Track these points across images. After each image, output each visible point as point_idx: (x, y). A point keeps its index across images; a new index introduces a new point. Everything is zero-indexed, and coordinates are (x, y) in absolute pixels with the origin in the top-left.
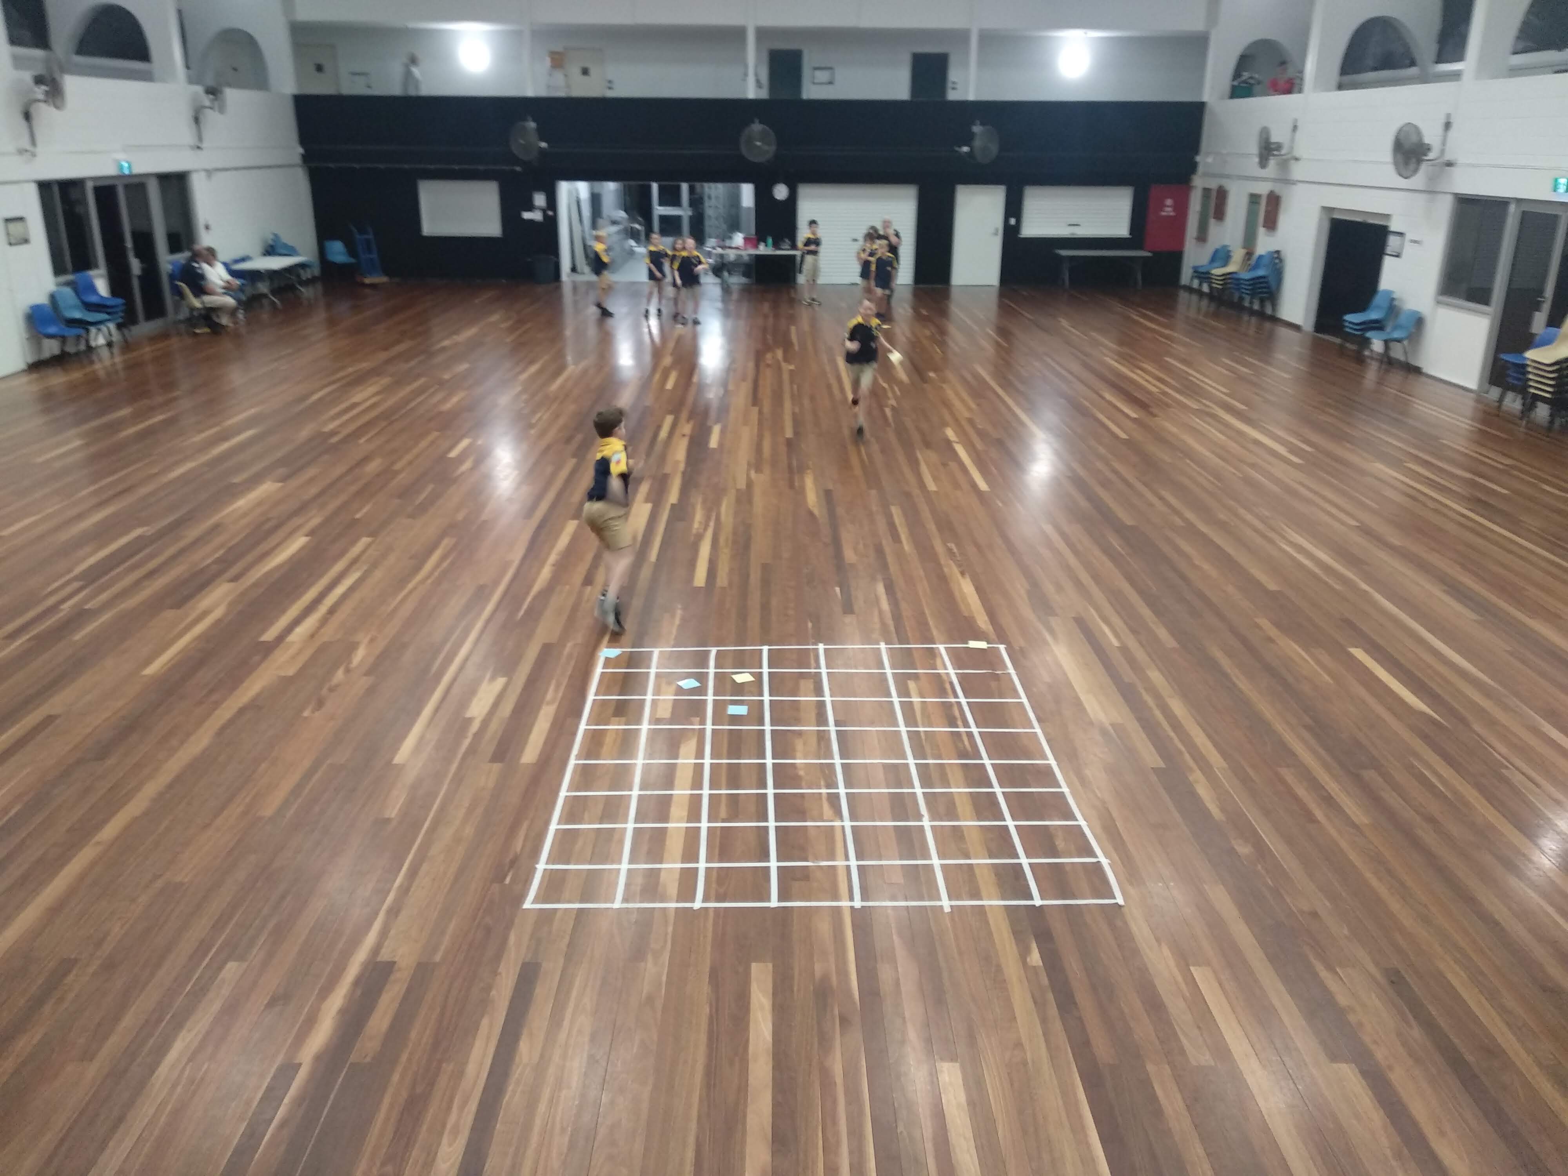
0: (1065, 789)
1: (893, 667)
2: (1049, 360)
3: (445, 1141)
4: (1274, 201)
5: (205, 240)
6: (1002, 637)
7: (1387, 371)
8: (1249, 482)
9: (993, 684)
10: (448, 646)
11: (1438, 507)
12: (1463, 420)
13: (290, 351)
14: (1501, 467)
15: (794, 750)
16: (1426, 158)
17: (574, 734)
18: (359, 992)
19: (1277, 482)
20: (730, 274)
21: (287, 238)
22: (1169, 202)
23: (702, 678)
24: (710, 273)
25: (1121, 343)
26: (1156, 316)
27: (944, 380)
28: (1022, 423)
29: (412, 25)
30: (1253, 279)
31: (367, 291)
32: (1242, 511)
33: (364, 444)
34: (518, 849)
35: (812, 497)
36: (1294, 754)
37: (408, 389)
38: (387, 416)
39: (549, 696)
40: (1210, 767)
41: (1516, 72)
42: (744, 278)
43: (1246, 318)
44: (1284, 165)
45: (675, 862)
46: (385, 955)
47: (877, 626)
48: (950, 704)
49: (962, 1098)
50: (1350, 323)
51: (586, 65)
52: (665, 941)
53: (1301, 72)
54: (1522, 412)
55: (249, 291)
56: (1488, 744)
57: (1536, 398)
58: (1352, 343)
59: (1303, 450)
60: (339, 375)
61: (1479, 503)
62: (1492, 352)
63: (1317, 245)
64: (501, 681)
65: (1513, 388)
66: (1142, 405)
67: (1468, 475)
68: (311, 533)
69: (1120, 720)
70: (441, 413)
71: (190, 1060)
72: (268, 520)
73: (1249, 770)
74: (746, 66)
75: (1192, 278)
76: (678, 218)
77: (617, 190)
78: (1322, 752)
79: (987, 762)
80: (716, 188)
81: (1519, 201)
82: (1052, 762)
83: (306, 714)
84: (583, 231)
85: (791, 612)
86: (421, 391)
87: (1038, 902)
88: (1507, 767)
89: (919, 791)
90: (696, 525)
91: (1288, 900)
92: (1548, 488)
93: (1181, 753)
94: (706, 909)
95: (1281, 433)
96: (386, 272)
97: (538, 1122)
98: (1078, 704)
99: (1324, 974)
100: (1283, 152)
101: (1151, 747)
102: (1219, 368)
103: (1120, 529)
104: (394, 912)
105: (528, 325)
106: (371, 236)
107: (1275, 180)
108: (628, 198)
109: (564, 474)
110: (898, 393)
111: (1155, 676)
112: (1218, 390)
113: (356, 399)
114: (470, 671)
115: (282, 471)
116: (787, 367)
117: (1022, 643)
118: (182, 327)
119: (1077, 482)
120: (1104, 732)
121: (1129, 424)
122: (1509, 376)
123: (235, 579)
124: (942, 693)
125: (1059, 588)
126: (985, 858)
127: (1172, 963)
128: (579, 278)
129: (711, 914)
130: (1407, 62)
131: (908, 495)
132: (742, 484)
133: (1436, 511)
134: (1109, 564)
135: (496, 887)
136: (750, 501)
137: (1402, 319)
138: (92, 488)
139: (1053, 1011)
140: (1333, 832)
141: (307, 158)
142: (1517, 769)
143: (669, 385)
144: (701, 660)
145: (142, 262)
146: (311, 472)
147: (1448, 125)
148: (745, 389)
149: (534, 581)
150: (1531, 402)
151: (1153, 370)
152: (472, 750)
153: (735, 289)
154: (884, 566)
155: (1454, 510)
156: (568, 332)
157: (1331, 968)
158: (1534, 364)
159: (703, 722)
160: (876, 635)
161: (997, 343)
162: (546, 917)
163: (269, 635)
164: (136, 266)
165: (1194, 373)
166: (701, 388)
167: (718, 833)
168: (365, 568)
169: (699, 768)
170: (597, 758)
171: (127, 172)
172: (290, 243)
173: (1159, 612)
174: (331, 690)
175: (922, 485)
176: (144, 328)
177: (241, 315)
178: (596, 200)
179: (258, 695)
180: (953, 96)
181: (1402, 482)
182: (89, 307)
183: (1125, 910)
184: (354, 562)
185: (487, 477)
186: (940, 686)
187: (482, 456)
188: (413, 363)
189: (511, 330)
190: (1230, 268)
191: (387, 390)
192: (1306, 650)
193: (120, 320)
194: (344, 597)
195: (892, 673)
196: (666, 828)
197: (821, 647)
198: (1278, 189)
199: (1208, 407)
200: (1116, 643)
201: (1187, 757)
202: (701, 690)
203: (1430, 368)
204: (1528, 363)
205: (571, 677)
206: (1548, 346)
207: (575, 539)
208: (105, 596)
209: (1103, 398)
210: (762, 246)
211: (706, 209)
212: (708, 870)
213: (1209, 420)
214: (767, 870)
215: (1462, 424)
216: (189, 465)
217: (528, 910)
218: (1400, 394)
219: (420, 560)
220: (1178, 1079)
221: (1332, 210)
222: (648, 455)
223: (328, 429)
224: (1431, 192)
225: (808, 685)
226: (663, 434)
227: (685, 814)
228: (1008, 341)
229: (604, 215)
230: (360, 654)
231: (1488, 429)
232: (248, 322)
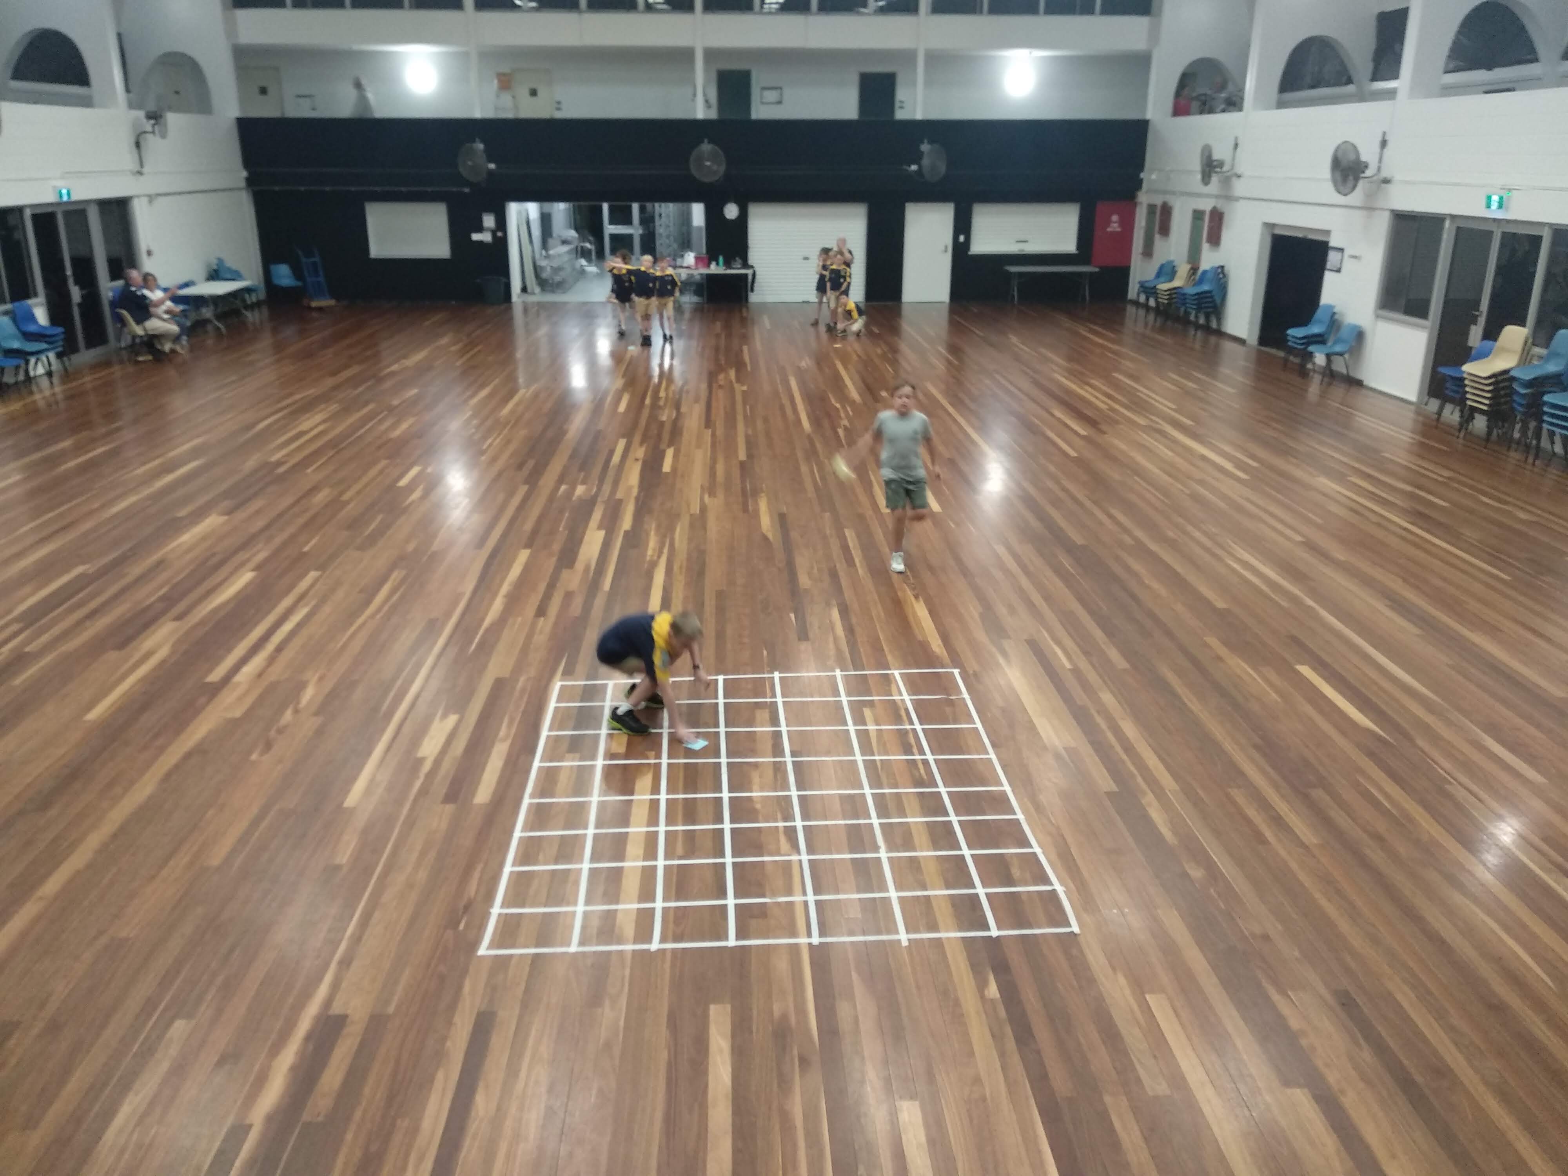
0: (1020, 816)
1: (848, 694)
2: (997, 376)
4: (1217, 218)
5: (148, 265)
6: (956, 662)
7: (1330, 384)
8: (1196, 498)
9: (948, 710)
10: (399, 682)
11: (1381, 520)
12: (1404, 432)
13: (234, 378)
14: (1440, 479)
15: (750, 782)
16: (1363, 175)
17: (528, 772)
18: (311, 1047)
19: (1224, 497)
21: (231, 263)
22: (1115, 218)
25: (1070, 359)
26: (1104, 332)
28: (973, 442)
29: (356, 47)
30: (1198, 294)
31: (315, 314)
32: (1190, 528)
33: (312, 475)
34: (472, 894)
35: (766, 522)
36: (1242, 774)
37: (356, 416)
38: (333, 444)
39: (503, 732)
40: (1162, 789)
41: (1448, 91)
42: (696, 297)
43: (1192, 332)
44: (1227, 181)
45: (631, 902)
46: (337, 1008)
47: (832, 652)
48: (906, 732)
49: (923, 1138)
50: (1293, 337)
51: (534, 86)
52: (623, 985)
53: (1241, 90)
54: (1460, 424)
55: (193, 316)
56: (1433, 760)
57: (1474, 409)
58: (1295, 357)
59: (1249, 465)
60: (285, 403)
61: (1420, 517)
62: (1431, 364)
63: (1260, 258)
64: (453, 719)
65: (1452, 401)
66: (1091, 422)
67: (1409, 488)
68: (258, 568)
69: (1073, 744)
70: (391, 440)
71: (137, 1125)
72: (214, 555)
73: (1200, 792)
74: (695, 87)
75: (1139, 293)
76: (630, 237)
77: (566, 209)
78: (1272, 773)
79: (943, 790)
80: (667, 208)
81: (1453, 217)
82: (1007, 788)
83: (254, 757)
84: (533, 251)
85: (746, 640)
86: (370, 417)
87: (994, 932)
88: (1450, 783)
89: (875, 821)
90: (650, 552)
91: (1240, 924)
92: (1487, 500)
93: (1133, 776)
94: (664, 950)
95: (1228, 449)
96: (334, 294)
98: (1032, 728)
99: (1276, 997)
100: (1225, 169)
101: (1105, 771)
102: (1165, 383)
103: (1070, 549)
104: (346, 963)
105: (479, 347)
106: (317, 259)
107: (1217, 197)
108: (578, 217)
109: (516, 501)
110: (851, 413)
111: (1107, 698)
112: (1166, 406)
113: (305, 426)
114: (422, 707)
115: (226, 504)
116: (740, 388)
117: (976, 667)
118: (124, 355)
119: (1029, 501)
120: (1058, 757)
121: (1079, 442)
122: (1447, 388)
123: (179, 618)
124: (898, 720)
125: (1012, 610)
126: (941, 889)
127: (1127, 992)
128: (531, 299)
129: (669, 956)
130: (1344, 79)
131: (861, 517)
132: (696, 509)
133: (1379, 525)
134: (1059, 584)
135: (449, 933)
136: (704, 528)
137: (1344, 333)
138: (32, 525)
139: (1011, 1044)
140: (1283, 853)
141: (251, 183)
142: (1460, 784)
143: (622, 408)
145: (82, 288)
146: (257, 504)
147: (1384, 143)
148: (698, 411)
149: (486, 614)
150: (1469, 414)
151: (1102, 386)
152: (424, 792)
153: (687, 308)
154: (838, 590)
155: (1394, 523)
156: (519, 354)
157: (1283, 993)
158: (1472, 378)
159: (659, 756)
160: (831, 662)
161: (948, 361)
162: (501, 963)
163: (215, 676)
164: (76, 294)
165: (1141, 389)
166: (654, 410)
167: (675, 871)
168: (313, 603)
169: (654, 804)
170: (552, 796)
171: (65, 198)
172: (234, 267)
173: (1110, 633)
174: (280, 731)
175: (875, 507)
176: (85, 356)
177: (183, 341)
178: (546, 220)
179: (204, 739)
180: (900, 115)
181: (1345, 496)
182: (28, 336)
183: (1082, 939)
184: (302, 597)
185: (438, 506)
186: (895, 712)
187: (432, 484)
188: (360, 389)
189: (462, 352)
190: (1177, 283)
191: (334, 418)
192: (1255, 669)
193: (60, 349)
194: (293, 633)
195: (848, 701)
196: (622, 867)
197: (777, 675)
198: (1220, 205)
199: (1157, 423)
200: (1068, 666)
201: (1139, 779)
203: (1371, 381)
204: (1465, 376)
205: (524, 712)
206: (1486, 359)
207: (527, 568)
208: (45, 638)
209: (1052, 415)
210: (713, 266)
211: (657, 227)
212: (665, 910)
213: (1158, 436)
214: (724, 908)
215: (1401, 437)
216: (132, 499)
217: (483, 957)
218: (1342, 407)
219: (370, 594)
220: (1135, 1110)
221: (1273, 226)
222: (601, 481)
223: (274, 458)
224: (1369, 208)
225: (765, 715)
226: (616, 458)
227: (641, 852)
228: (959, 359)
229: (554, 235)
230: (308, 694)
231: (1427, 441)
232: (192, 349)
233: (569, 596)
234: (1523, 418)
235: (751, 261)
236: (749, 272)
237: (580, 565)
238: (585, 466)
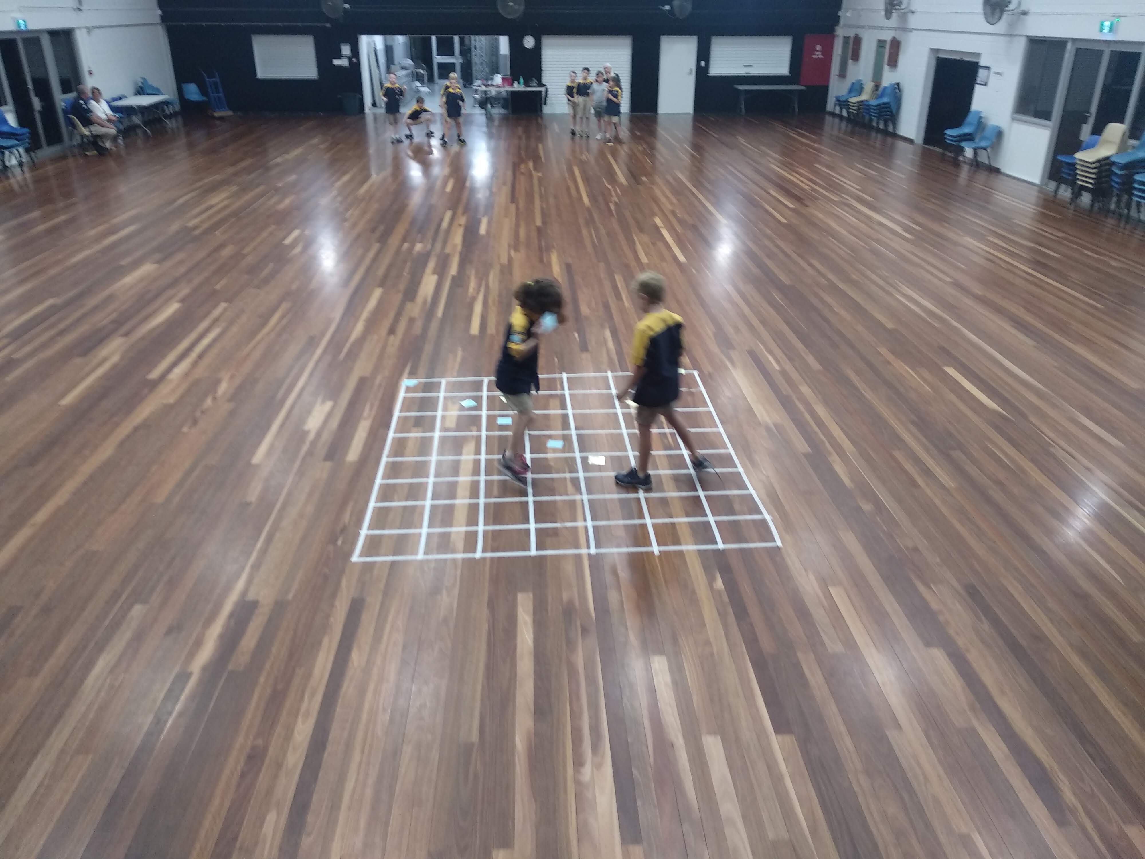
0: (740, 469)
2: (730, 168)
3: (300, 720)
4: (896, 45)
6: (696, 366)
7: (976, 171)
8: (874, 252)
9: (689, 399)
10: (289, 380)
11: (1010, 267)
12: (1031, 206)
13: (159, 167)
14: (1055, 238)
15: (545, 447)
16: (1007, 9)
17: (385, 440)
18: (233, 622)
19: (895, 252)
20: (492, 106)
21: (153, 82)
22: (818, 47)
23: (478, 399)
24: (477, 106)
25: (783, 154)
26: (809, 135)
27: (653, 183)
28: (710, 213)
30: (879, 105)
31: (217, 122)
32: (869, 273)
33: (219, 235)
34: (347, 521)
35: (557, 269)
36: (901, 440)
37: (251, 194)
38: (235, 214)
39: (366, 413)
40: (844, 451)
42: (503, 109)
43: (874, 134)
44: (903, 17)
45: (461, 526)
46: (251, 596)
47: (605, 359)
49: (668, 679)
50: (950, 136)
52: (455, 581)
54: (1072, 199)
55: (126, 123)
56: (1041, 431)
57: (1082, 188)
58: (950, 152)
59: (914, 229)
60: (198, 185)
61: (1039, 265)
62: (1051, 154)
63: (926, 78)
64: (329, 404)
65: (1066, 181)
66: (798, 199)
67: (1032, 245)
68: (182, 301)
69: (780, 421)
70: (277, 211)
71: (110, 673)
72: (149, 292)
73: (871, 452)
75: (835, 105)
76: (452, 64)
77: (404, 41)
78: (924, 440)
80: (480, 41)
81: (1074, 40)
82: (731, 451)
83: (185, 429)
84: (380, 74)
86: (262, 195)
87: (721, 546)
88: (1053, 447)
90: (471, 291)
91: (898, 540)
92: (1089, 253)
93: (823, 442)
94: (485, 558)
95: (899, 217)
96: (231, 107)
97: (366, 706)
98: (750, 410)
99: (922, 589)
100: (903, 7)
101: (801, 438)
102: (853, 171)
103: (782, 288)
104: (257, 567)
105: (341, 146)
106: (217, 80)
107: (896, 29)
108: (413, 49)
109: (371, 254)
110: (619, 193)
111: (805, 389)
112: (853, 187)
113: (212, 202)
114: (307, 397)
115: (158, 256)
116: (536, 175)
117: (711, 370)
118: (76, 151)
119: (750, 254)
120: (768, 429)
121: (790, 213)
122: (1063, 172)
123: (126, 334)
125: (737, 330)
126: (683, 518)
127: (815, 585)
128: (378, 112)
129: (488, 562)
131: (627, 266)
132: (504, 260)
133: (1008, 270)
134: (773, 313)
135: (331, 548)
136: (511, 274)
137: (987, 133)
139: (732, 619)
140: (928, 492)
141: (164, 19)
142: (1061, 448)
143: (449, 188)
144: (478, 386)
145: (41, 101)
146: (180, 256)
148: (506, 190)
149: (351, 332)
150: (1078, 191)
151: (806, 174)
152: (310, 453)
153: (497, 117)
154: (610, 317)
155: (1021, 269)
156: (371, 150)
157: (927, 586)
158: (1081, 163)
159: (479, 429)
160: (604, 366)
161: (693, 156)
162: (368, 567)
163: (154, 375)
164: (37, 103)
165: (836, 175)
166: (473, 190)
167: (492, 506)
168: (224, 325)
169: (477, 462)
170: (402, 455)
171: (23, 28)
172: (155, 85)
173: (808, 345)
174: (203, 412)
175: (637, 258)
176: (47, 152)
177: (120, 141)
178: (389, 50)
179: (148, 418)
181: (984, 250)
183: (783, 550)
184: (216, 321)
185: (314, 258)
187: (308, 243)
188: (253, 175)
189: (329, 149)
190: (864, 97)
191: (235, 196)
192: (913, 369)
193: (27, 146)
194: (209, 347)
196: (454, 504)
197: (565, 376)
198: (899, 36)
199: (846, 199)
200: (777, 367)
201: (827, 444)
202: (479, 408)
203: (1006, 169)
204: (1077, 162)
205: (381, 400)
206: (1092, 149)
207: (381, 302)
208: (27, 349)
209: (769, 194)
210: (516, 84)
211: (473, 57)
212: (485, 532)
213: (846, 208)
214: (528, 531)
215: (1028, 209)
216: (87, 253)
217: (355, 564)
218: (984, 188)
219: (265, 319)
220: (820, 663)
221: (938, 51)
222: (434, 240)
223: (191, 224)
224: (1010, 36)
225: (557, 402)
226: (445, 224)
227: (467, 493)
228: (701, 155)
229: (396, 62)
230: (223, 388)
231: (1047, 212)
232: (127, 146)
233: (412, 321)
234: (1118, 193)
235: (544, 82)
236: (543, 89)
237: (419, 299)
238: (422, 230)
